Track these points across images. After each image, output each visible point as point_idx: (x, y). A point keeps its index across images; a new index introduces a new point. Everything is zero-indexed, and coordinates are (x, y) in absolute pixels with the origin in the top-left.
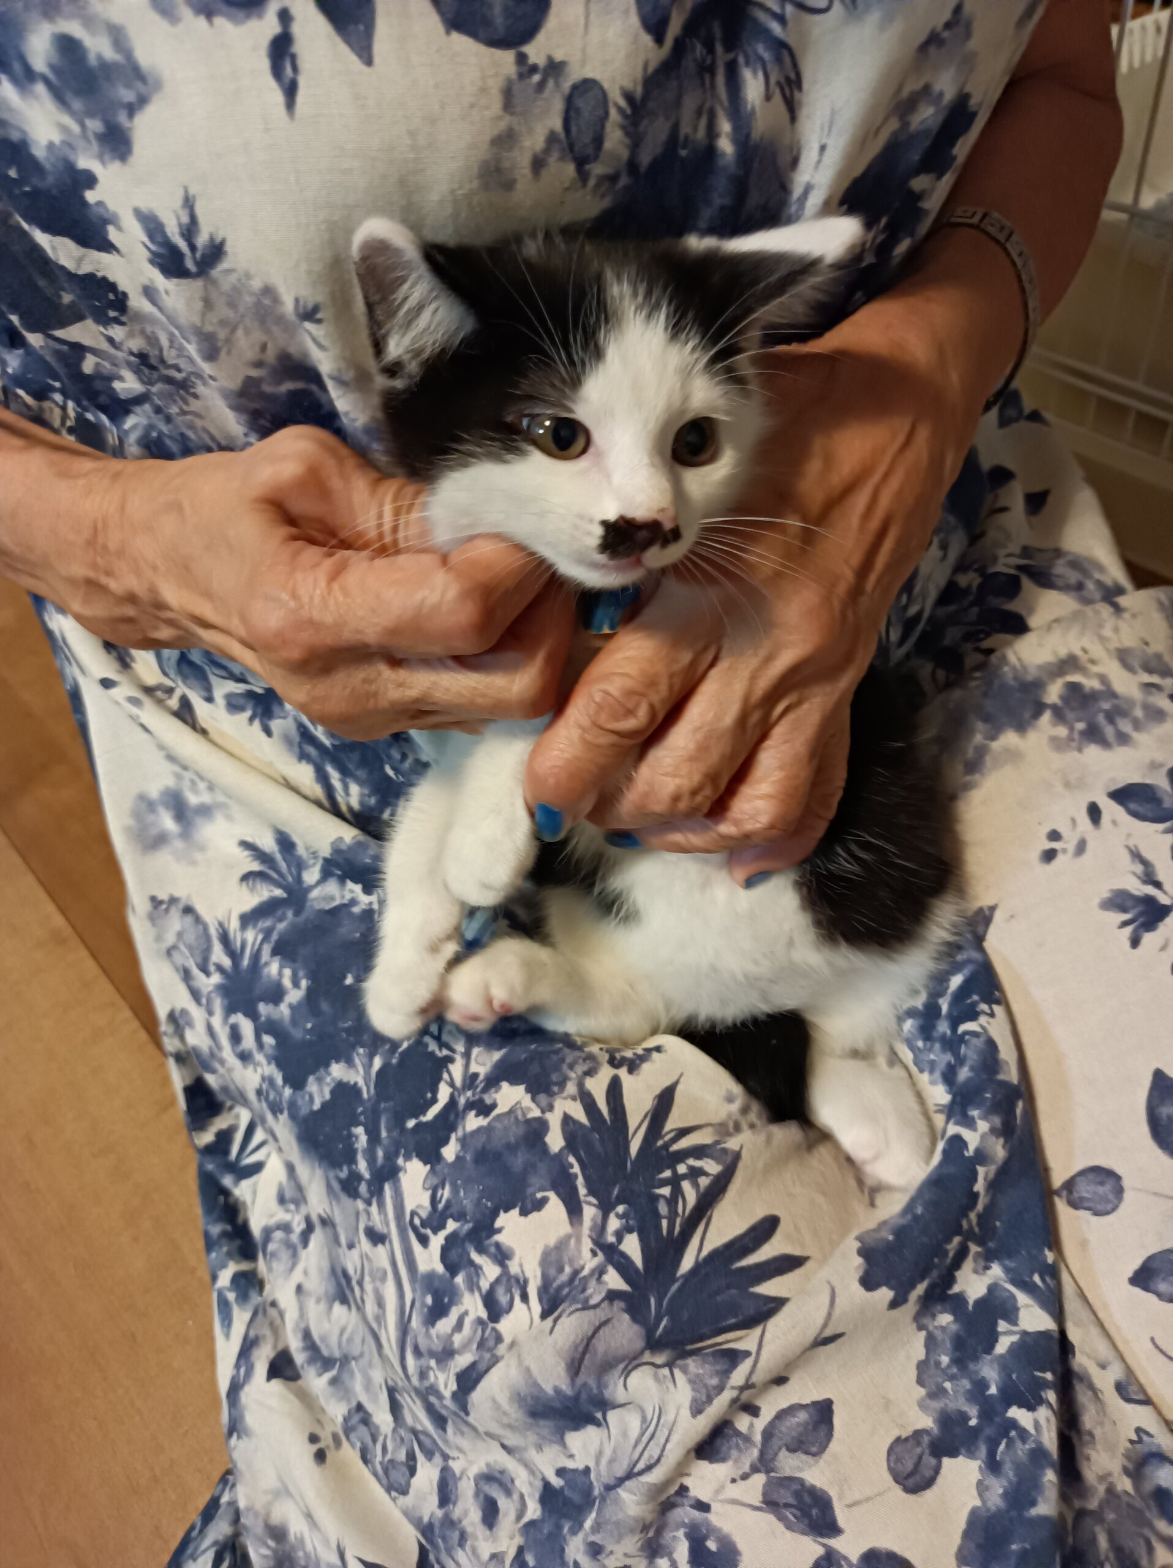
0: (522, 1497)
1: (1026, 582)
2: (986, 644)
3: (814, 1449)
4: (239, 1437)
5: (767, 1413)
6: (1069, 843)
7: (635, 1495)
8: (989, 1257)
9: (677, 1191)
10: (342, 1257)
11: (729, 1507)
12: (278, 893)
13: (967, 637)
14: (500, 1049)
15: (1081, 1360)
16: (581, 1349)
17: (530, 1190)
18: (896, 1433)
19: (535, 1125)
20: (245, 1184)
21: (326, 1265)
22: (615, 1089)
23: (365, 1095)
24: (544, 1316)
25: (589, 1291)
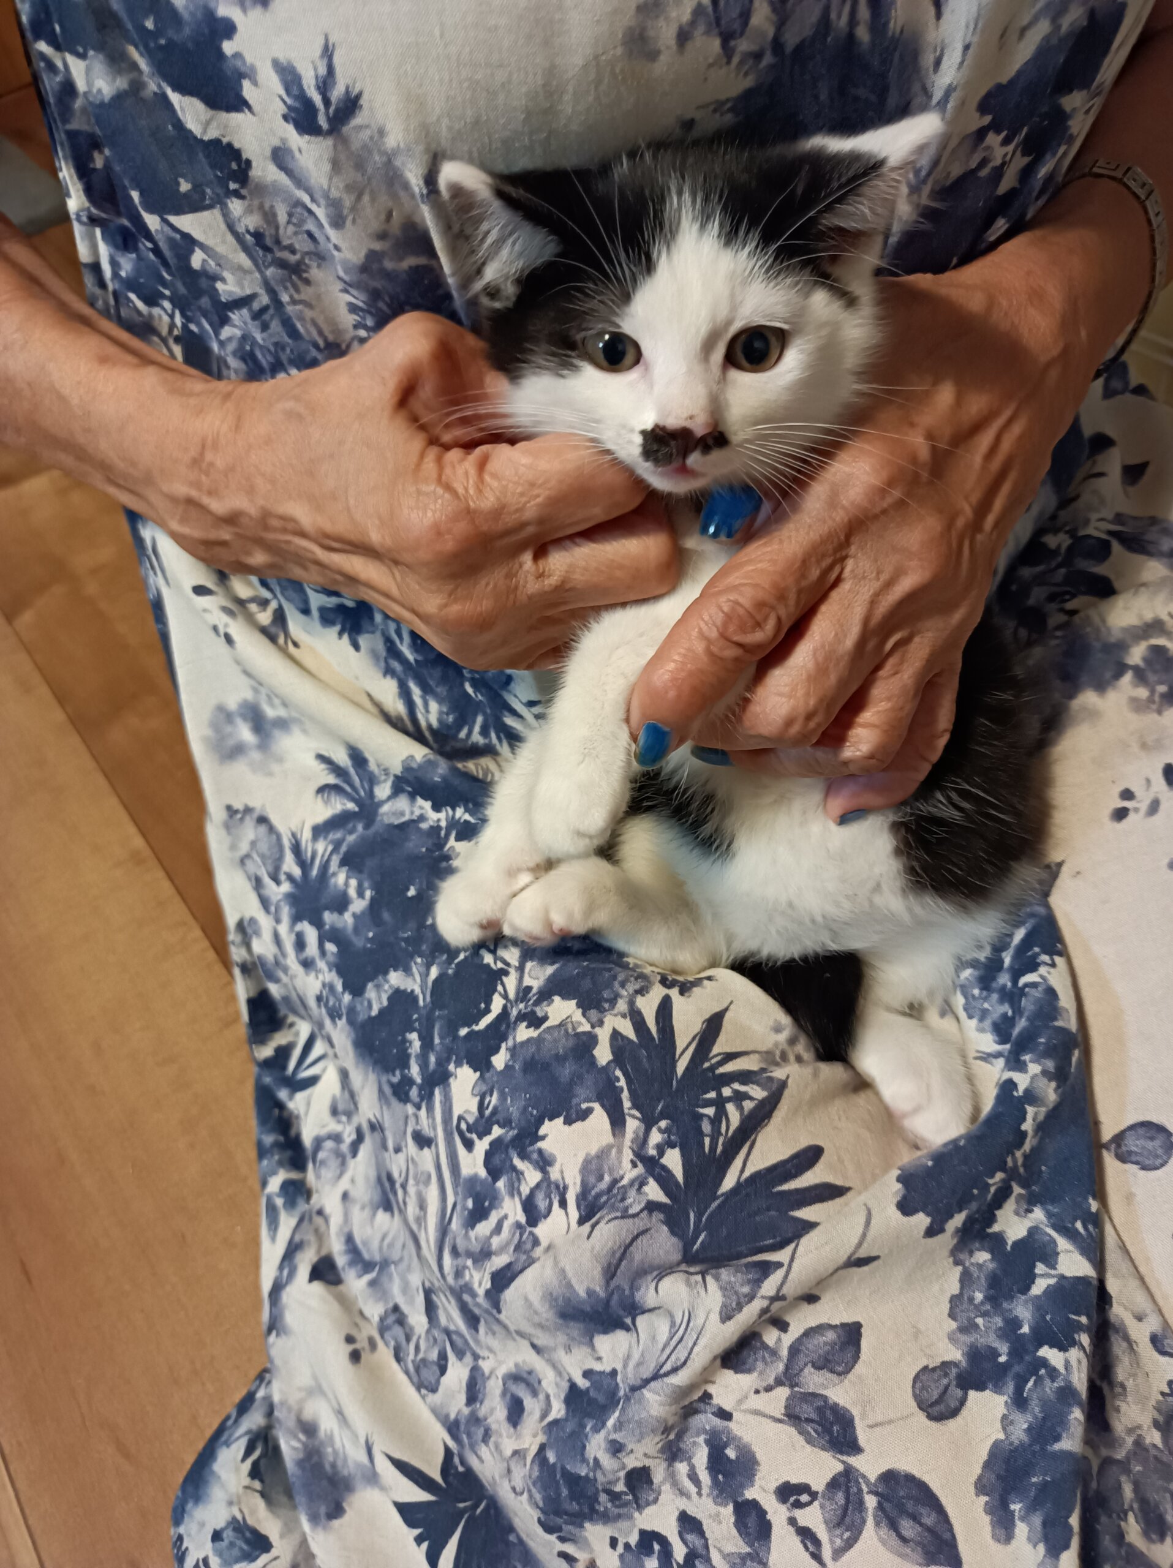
0: (548, 1397)
1: (1116, 546)
2: (1070, 605)
3: (840, 1369)
4: (278, 1335)
5: (795, 1330)
6: (1142, 802)
7: (659, 1395)
8: (1031, 1201)
9: (721, 1112)
10: (388, 1161)
11: (750, 1417)
12: (351, 806)
13: (1052, 598)
14: (552, 964)
15: (1118, 1311)
16: (618, 1254)
17: (575, 1101)
18: (924, 1362)
19: (584, 1038)
20: (300, 1096)
21: (373, 1174)
22: (665, 1009)
23: (421, 1003)
24: (581, 1222)
25: (629, 1201)
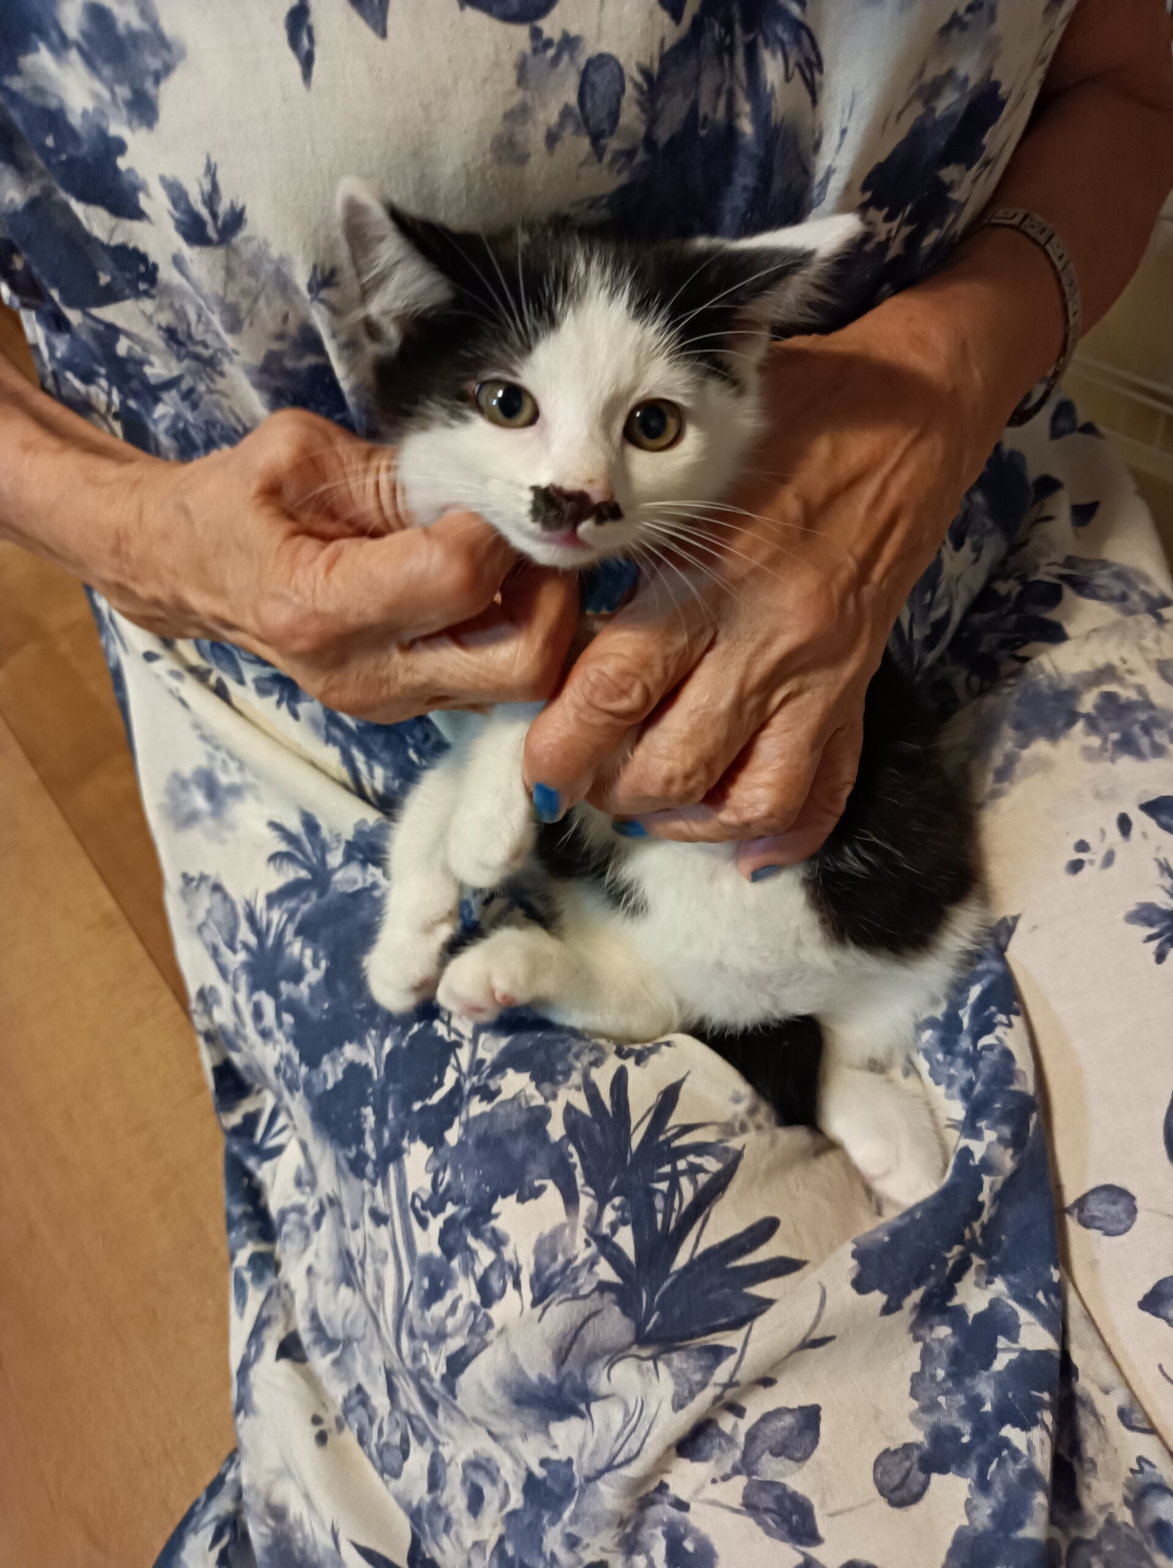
0: (506, 1486)
1: (1068, 592)
2: (1022, 652)
3: (798, 1455)
4: (246, 1415)
5: (752, 1416)
6: (1097, 854)
7: (613, 1487)
8: (991, 1272)
9: (675, 1186)
10: (346, 1237)
11: (709, 1509)
12: (304, 874)
13: (1003, 645)
14: (507, 1035)
15: (1084, 1384)
16: (569, 1338)
17: (528, 1178)
18: (884, 1445)
19: (538, 1112)
20: (267, 1166)
21: (334, 1248)
22: (620, 1081)
23: (375, 1076)
24: (535, 1303)
25: (580, 1281)
